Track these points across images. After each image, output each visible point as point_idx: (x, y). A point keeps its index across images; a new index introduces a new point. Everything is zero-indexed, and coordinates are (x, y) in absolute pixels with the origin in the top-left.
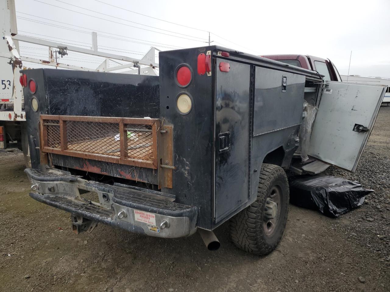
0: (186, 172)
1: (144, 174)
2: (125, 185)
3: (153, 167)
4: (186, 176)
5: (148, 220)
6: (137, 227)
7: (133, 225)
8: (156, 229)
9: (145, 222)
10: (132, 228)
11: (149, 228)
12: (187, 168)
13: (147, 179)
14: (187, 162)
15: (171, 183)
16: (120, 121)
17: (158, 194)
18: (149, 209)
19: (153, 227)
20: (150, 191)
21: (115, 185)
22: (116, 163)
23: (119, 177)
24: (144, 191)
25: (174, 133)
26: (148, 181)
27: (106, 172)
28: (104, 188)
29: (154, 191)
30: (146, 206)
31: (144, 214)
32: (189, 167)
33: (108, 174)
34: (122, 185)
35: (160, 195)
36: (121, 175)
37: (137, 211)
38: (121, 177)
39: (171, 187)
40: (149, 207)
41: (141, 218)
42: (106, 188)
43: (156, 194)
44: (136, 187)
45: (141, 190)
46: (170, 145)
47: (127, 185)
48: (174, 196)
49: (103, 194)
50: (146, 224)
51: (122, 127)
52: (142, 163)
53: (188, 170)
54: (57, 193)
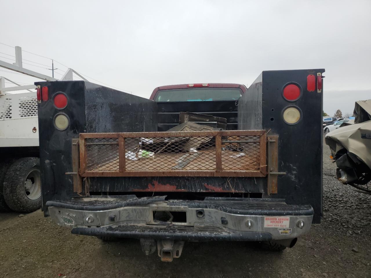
0: (293, 177)
1: (240, 185)
2: (220, 198)
3: (261, 176)
4: (293, 180)
5: (280, 224)
6: (265, 234)
7: (260, 232)
8: (288, 232)
9: (276, 227)
10: (260, 236)
11: (280, 231)
12: (294, 172)
13: (244, 188)
14: (294, 167)
15: (277, 188)
16: (217, 134)
17: (264, 201)
18: (283, 213)
19: (285, 230)
20: (254, 199)
21: (207, 200)
22: (211, 176)
23: (204, 191)
24: (247, 201)
25: (279, 142)
26: (246, 191)
27: (184, 188)
28: (198, 204)
29: (259, 199)
30: (279, 211)
31: (276, 219)
32: (296, 172)
33: (188, 190)
34: (217, 198)
35: (267, 201)
36: (206, 189)
37: (268, 217)
38: (207, 191)
39: (276, 192)
40: (283, 211)
41: (271, 224)
42: (201, 204)
43: (262, 201)
44: (236, 198)
45: (242, 201)
46: (275, 152)
47: (223, 198)
48: (284, 200)
49: (197, 211)
50: (277, 229)
51: (220, 140)
52: (246, 173)
53: (295, 174)
54: (117, 222)
